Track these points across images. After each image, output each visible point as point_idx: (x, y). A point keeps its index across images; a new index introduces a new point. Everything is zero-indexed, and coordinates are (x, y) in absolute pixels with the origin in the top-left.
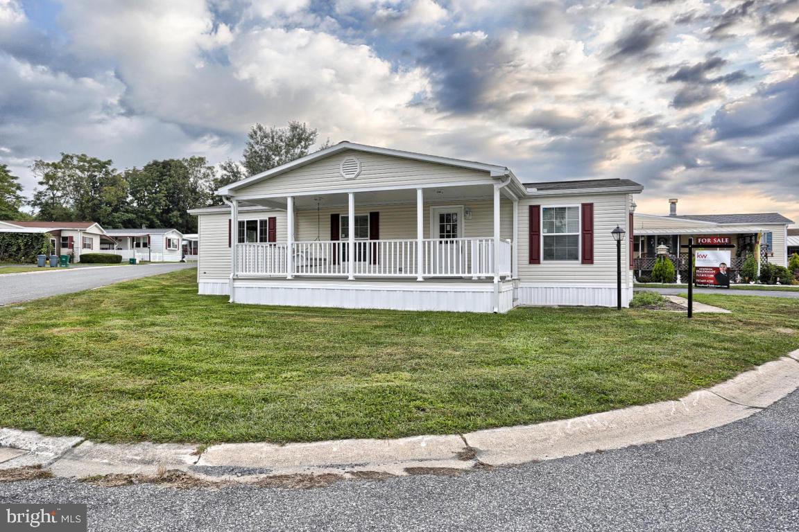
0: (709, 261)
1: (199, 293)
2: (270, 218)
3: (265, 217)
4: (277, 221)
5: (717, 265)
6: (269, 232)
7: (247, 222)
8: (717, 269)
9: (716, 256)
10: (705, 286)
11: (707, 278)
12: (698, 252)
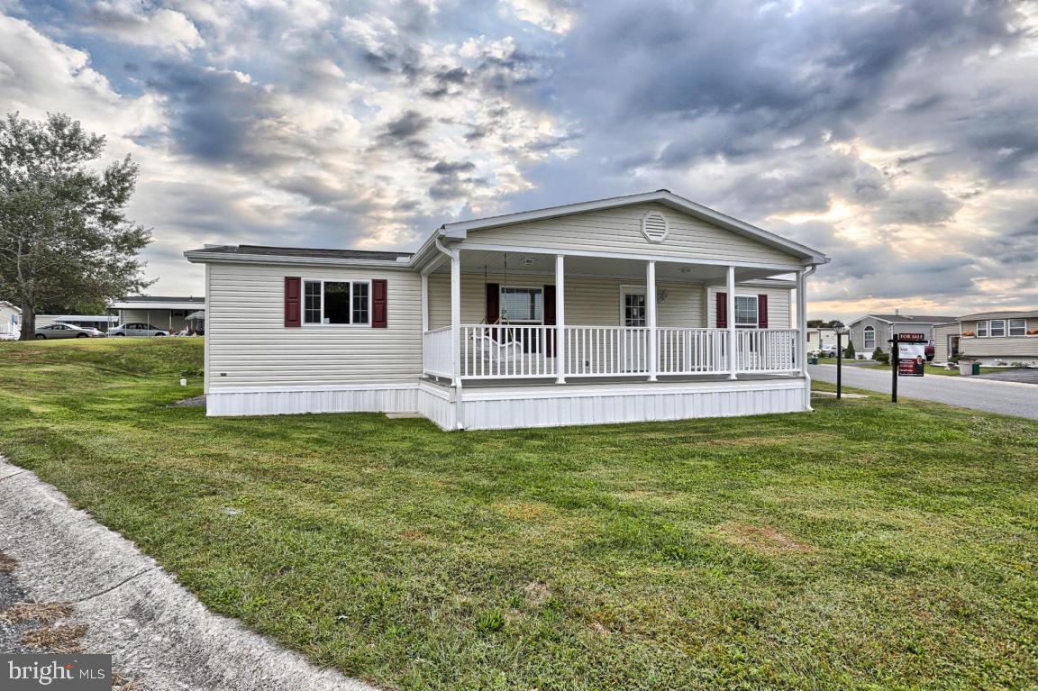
0: (909, 354)
1: (208, 414)
2: (375, 282)
3: (367, 278)
4: (389, 287)
5: (915, 357)
6: (374, 304)
7: (327, 284)
8: (915, 360)
9: (914, 349)
10: (906, 374)
11: (908, 368)
12: (901, 346)
